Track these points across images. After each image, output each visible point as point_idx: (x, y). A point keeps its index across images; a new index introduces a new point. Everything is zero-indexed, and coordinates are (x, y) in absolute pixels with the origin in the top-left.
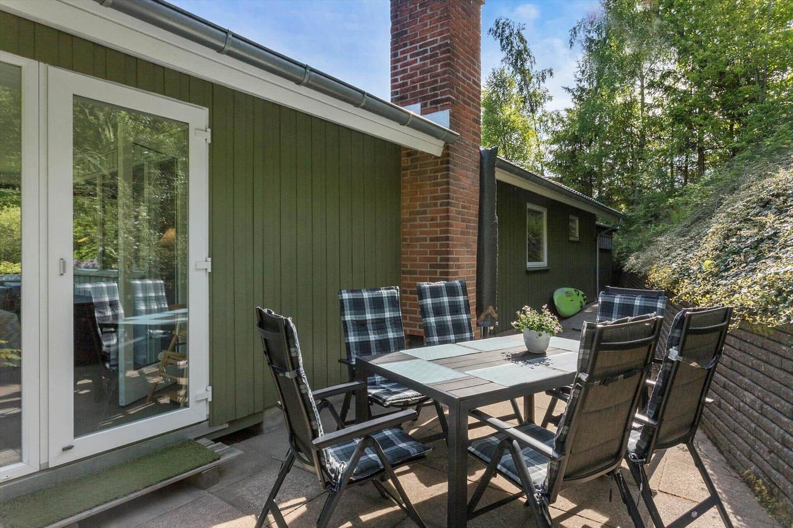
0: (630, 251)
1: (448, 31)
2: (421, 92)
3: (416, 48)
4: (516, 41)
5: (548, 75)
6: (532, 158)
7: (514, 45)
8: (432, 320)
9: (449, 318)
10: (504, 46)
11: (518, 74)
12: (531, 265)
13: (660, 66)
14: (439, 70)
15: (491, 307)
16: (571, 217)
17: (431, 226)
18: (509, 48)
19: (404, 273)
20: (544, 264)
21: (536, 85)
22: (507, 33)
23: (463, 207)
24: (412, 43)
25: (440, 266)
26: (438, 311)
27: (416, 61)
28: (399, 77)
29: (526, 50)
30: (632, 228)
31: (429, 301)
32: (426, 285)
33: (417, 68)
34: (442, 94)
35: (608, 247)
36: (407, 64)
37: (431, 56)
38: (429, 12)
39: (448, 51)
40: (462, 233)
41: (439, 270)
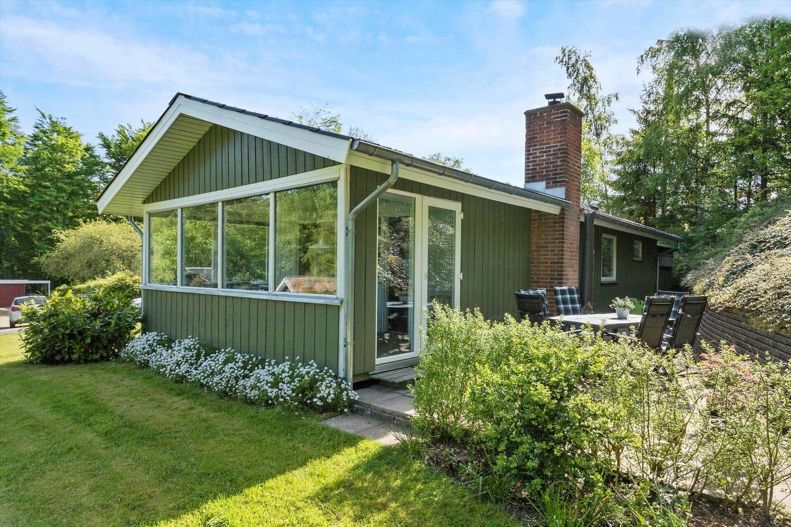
0: (689, 269)
1: (565, 141)
2: (547, 175)
3: (543, 148)
4: (582, 68)
5: (613, 99)
6: (597, 180)
7: (581, 71)
8: (562, 306)
9: (570, 306)
10: (570, 74)
11: (584, 99)
12: (603, 279)
13: (727, 96)
14: (559, 163)
15: (589, 303)
16: (636, 242)
17: (551, 255)
18: (575, 74)
19: (532, 282)
20: (613, 278)
21: (602, 110)
22: (573, 61)
23: (571, 244)
24: (540, 145)
25: (557, 279)
26: (565, 302)
27: (543, 156)
28: (531, 164)
29: (592, 77)
30: (693, 248)
31: (560, 297)
32: (558, 288)
33: (543, 160)
34: (560, 178)
35: (669, 265)
36: (537, 157)
37: (553, 155)
38: (552, 128)
39: (565, 153)
40: (570, 259)
41: (556, 281)
